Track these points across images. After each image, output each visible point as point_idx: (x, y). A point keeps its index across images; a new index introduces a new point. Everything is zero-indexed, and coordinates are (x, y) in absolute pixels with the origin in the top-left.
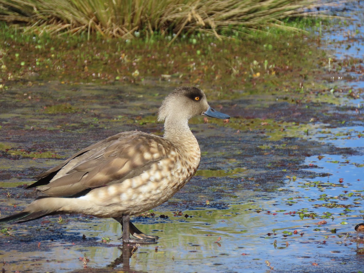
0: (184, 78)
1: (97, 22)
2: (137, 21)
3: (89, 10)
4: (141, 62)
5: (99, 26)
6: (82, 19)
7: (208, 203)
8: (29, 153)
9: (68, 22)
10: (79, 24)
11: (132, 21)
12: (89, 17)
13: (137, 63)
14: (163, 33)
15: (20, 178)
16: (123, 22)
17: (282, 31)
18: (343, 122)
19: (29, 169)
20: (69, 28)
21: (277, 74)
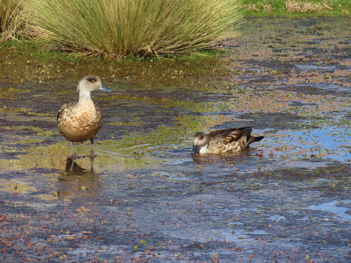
0: (136, 79)
1: (105, 51)
2: (125, 50)
3: (100, 45)
4: (119, 71)
5: (106, 53)
6: (97, 49)
7: (113, 138)
8: (37, 113)
9: (91, 51)
10: (96, 52)
11: (123, 51)
12: (101, 49)
13: (117, 71)
14: (138, 56)
15: (26, 125)
16: (118, 51)
17: (199, 56)
18: (204, 100)
19: (33, 121)
20: (91, 54)
21: (184, 77)
